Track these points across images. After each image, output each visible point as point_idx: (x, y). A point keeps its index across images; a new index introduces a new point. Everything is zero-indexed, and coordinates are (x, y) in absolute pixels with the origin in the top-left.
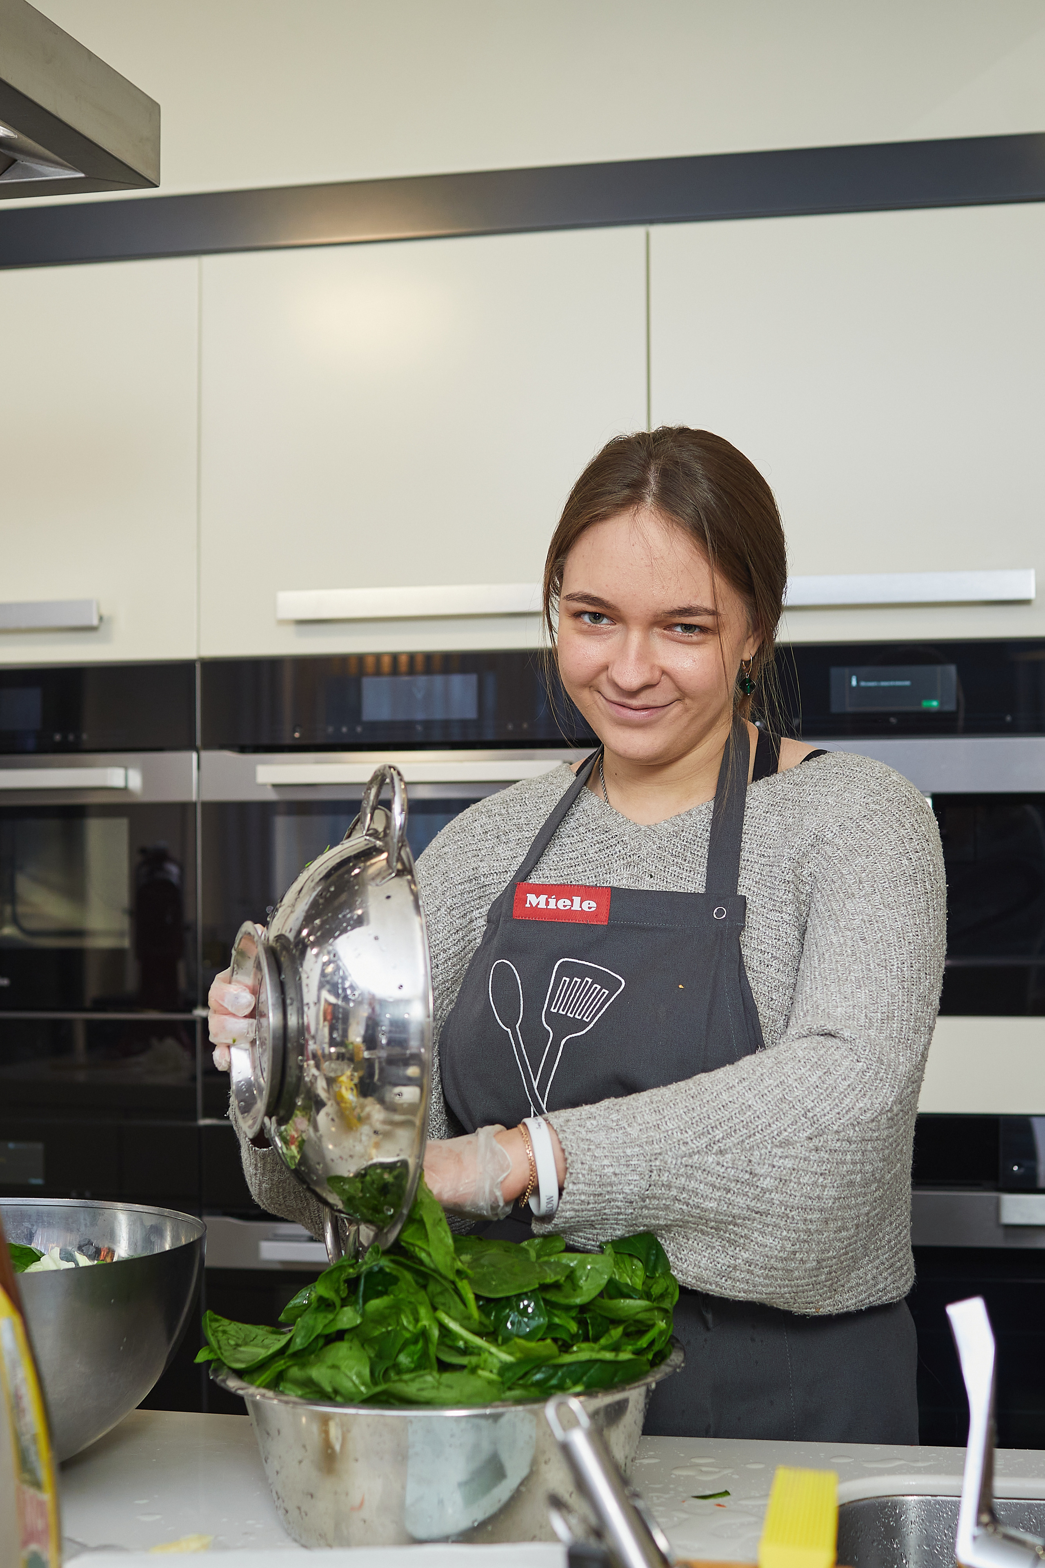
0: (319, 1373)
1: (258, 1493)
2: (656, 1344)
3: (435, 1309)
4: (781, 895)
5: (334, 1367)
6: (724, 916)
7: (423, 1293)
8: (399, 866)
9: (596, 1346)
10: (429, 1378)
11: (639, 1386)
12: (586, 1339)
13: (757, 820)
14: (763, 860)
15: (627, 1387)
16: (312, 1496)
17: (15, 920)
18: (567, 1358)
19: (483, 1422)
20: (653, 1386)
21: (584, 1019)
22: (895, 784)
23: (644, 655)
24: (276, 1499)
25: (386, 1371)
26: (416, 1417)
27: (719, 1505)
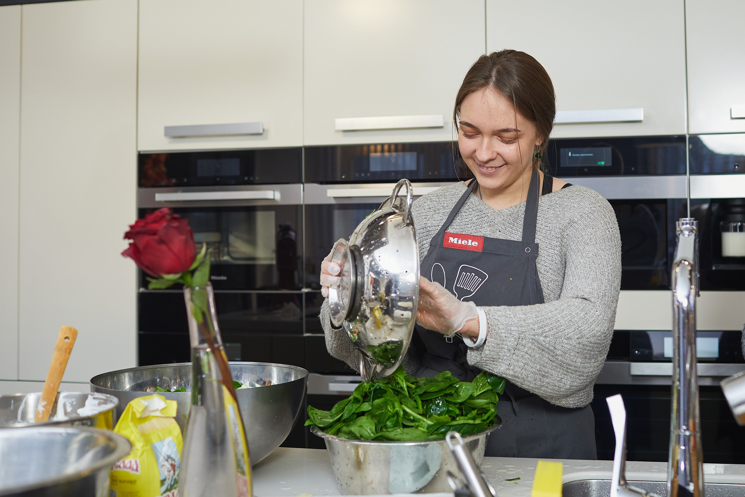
0: (354, 429)
1: (330, 479)
2: (490, 418)
3: (401, 404)
4: (554, 243)
5: (361, 426)
6: (529, 251)
7: (397, 397)
8: (408, 222)
9: (466, 418)
10: (399, 430)
11: (483, 434)
12: (462, 415)
13: (544, 212)
14: (547, 228)
15: (479, 434)
16: (352, 478)
17: (229, 254)
18: (454, 423)
19: (421, 448)
20: (489, 434)
21: (471, 290)
22: (601, 200)
23: (489, 147)
24: (337, 480)
25: (381, 428)
26: (393, 446)
27: (516, 483)
